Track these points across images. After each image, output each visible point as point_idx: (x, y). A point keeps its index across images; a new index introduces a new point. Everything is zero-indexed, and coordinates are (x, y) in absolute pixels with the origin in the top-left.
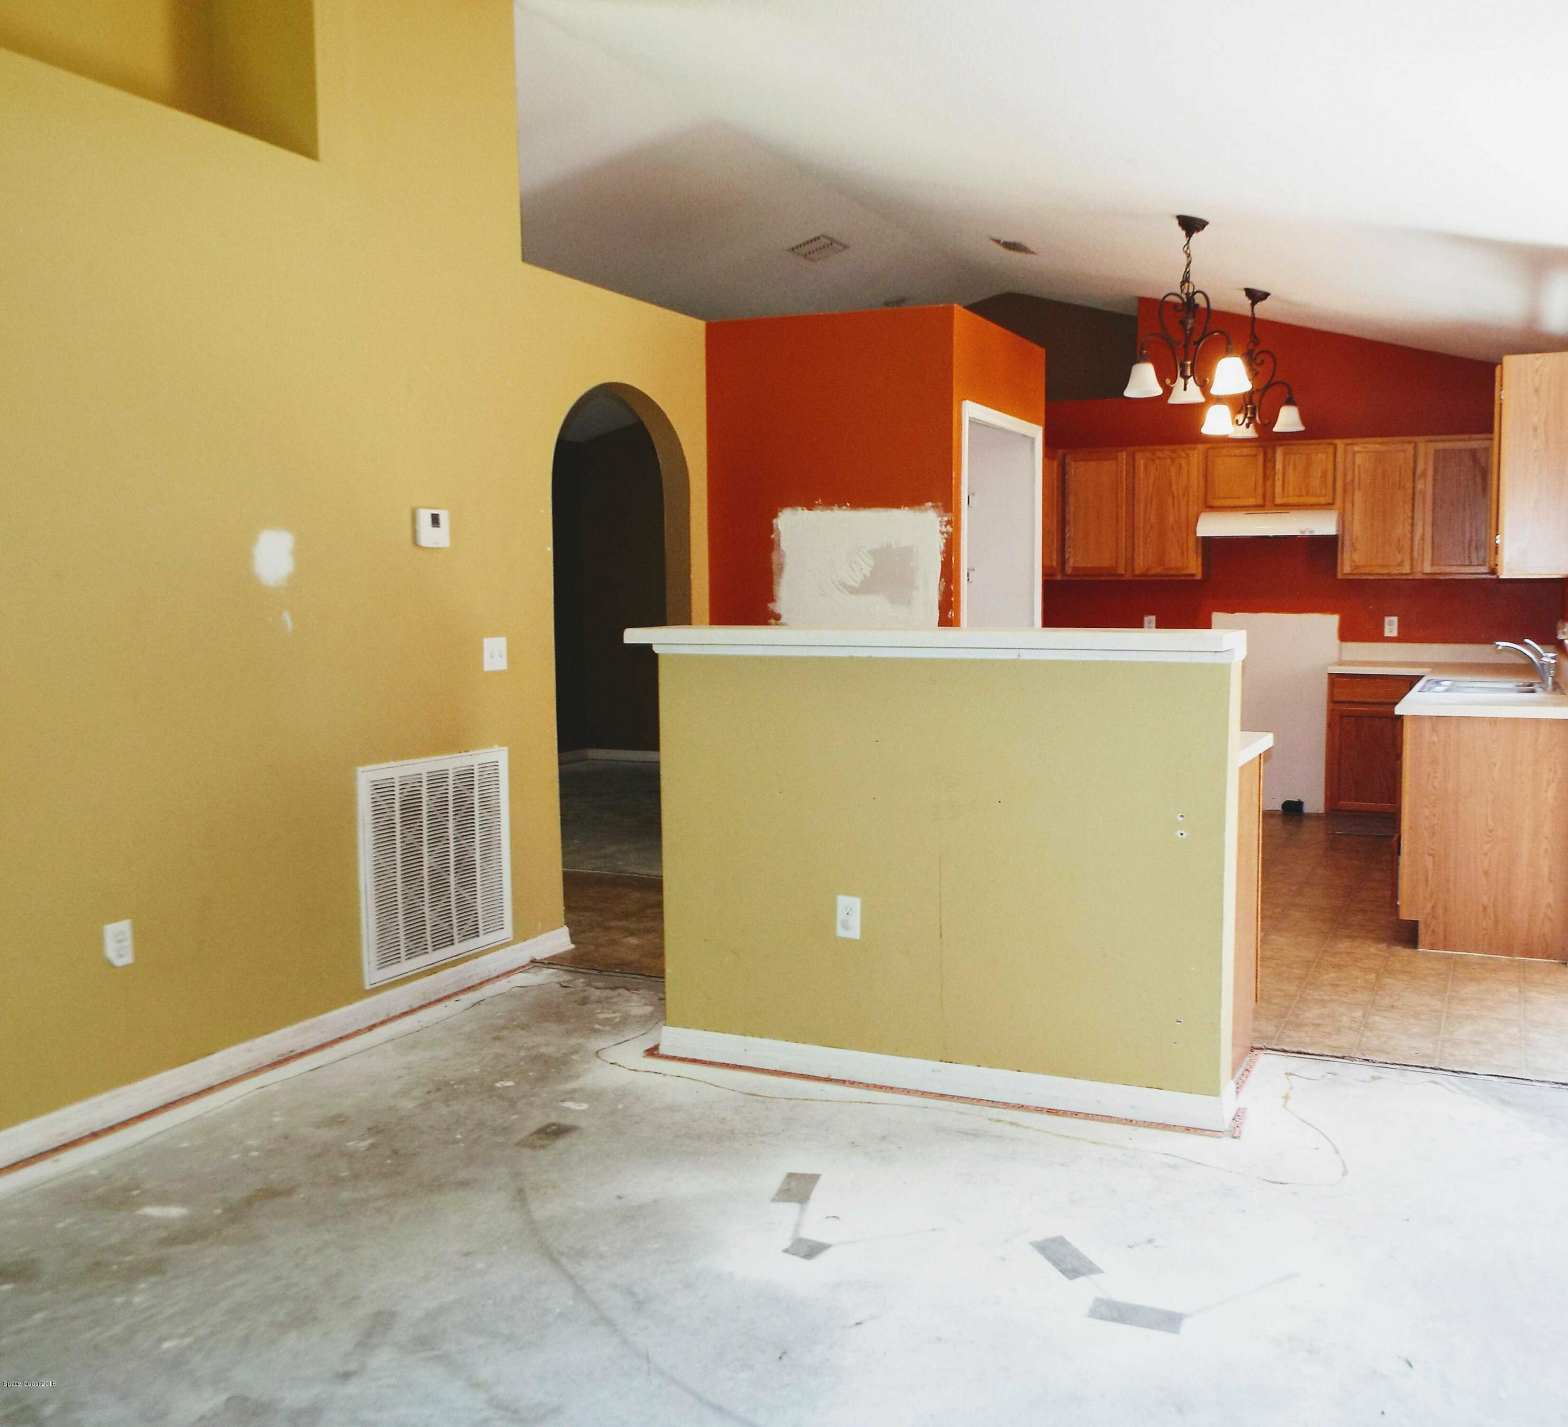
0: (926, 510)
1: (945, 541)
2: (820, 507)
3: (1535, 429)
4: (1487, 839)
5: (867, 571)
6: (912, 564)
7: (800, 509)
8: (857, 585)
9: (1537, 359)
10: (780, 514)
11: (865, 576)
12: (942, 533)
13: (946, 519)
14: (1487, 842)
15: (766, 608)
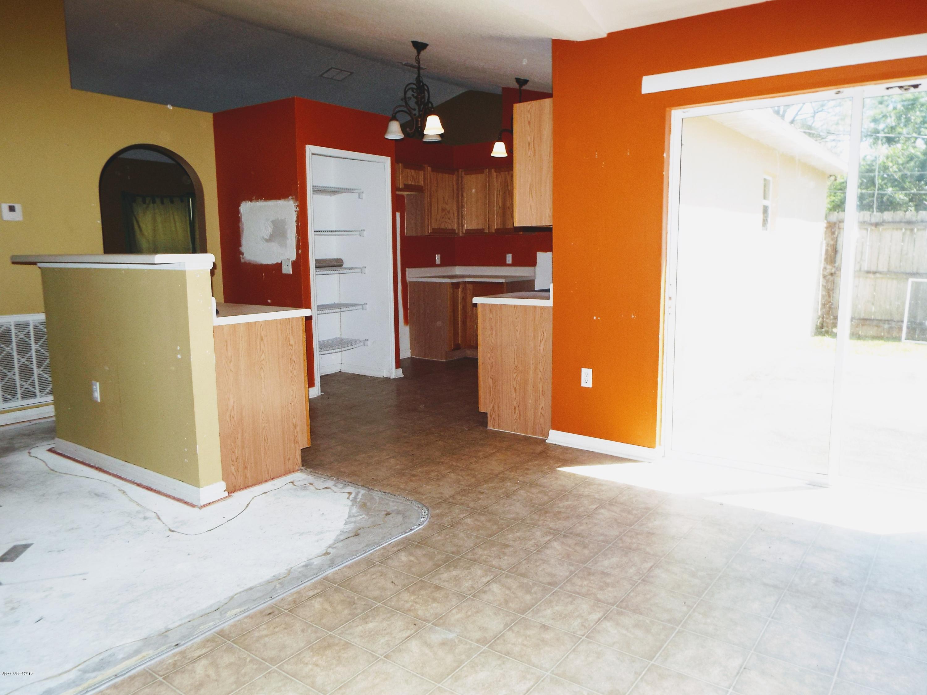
0: (289, 200)
1: (296, 215)
2: (255, 200)
3: (529, 144)
4: (515, 371)
5: (271, 231)
6: (286, 227)
7: (247, 202)
8: (268, 238)
9: (529, 104)
10: (241, 204)
11: (270, 233)
12: (296, 211)
13: (296, 204)
14: (515, 373)
15: (239, 250)
